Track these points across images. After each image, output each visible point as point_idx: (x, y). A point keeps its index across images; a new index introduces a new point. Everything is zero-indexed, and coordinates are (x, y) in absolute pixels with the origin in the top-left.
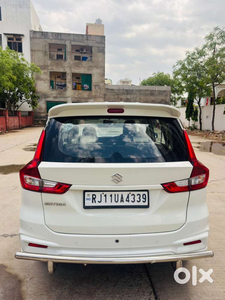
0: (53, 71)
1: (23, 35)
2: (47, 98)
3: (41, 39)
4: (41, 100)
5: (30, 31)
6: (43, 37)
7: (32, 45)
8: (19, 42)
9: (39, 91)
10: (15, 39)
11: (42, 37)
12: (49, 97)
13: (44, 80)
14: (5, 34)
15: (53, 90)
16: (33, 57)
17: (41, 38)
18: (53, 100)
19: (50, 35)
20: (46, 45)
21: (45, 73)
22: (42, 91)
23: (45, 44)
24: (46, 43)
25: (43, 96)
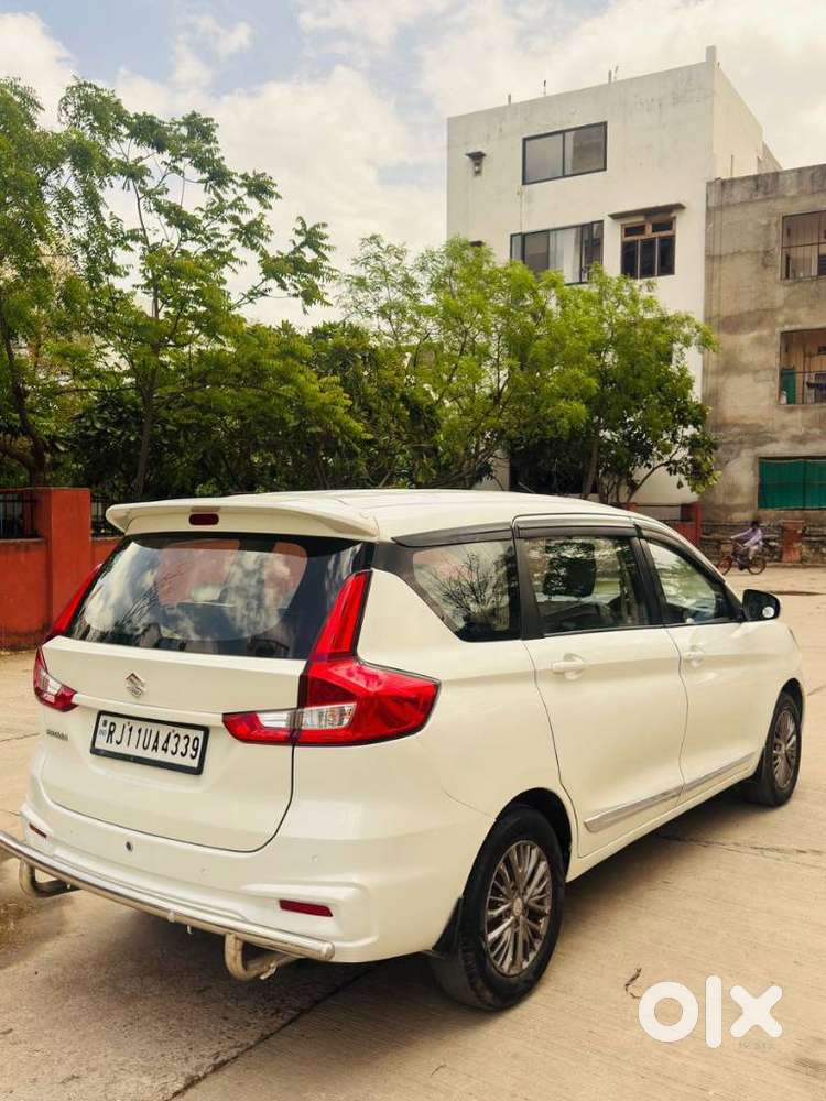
0: (793, 327)
1: (679, 207)
2: (761, 445)
3: (750, 209)
4: (738, 455)
5: (709, 184)
6: (759, 198)
7: (710, 236)
8: (664, 234)
9: (729, 421)
10: (649, 229)
11: (755, 198)
12: (773, 440)
13: (756, 372)
14: (615, 217)
15: (791, 410)
16: (716, 285)
17: (751, 202)
18: (787, 453)
19: (790, 180)
20: (769, 225)
21: (760, 341)
22: (744, 417)
23: (764, 222)
24: (771, 215)
25: (746, 438)
